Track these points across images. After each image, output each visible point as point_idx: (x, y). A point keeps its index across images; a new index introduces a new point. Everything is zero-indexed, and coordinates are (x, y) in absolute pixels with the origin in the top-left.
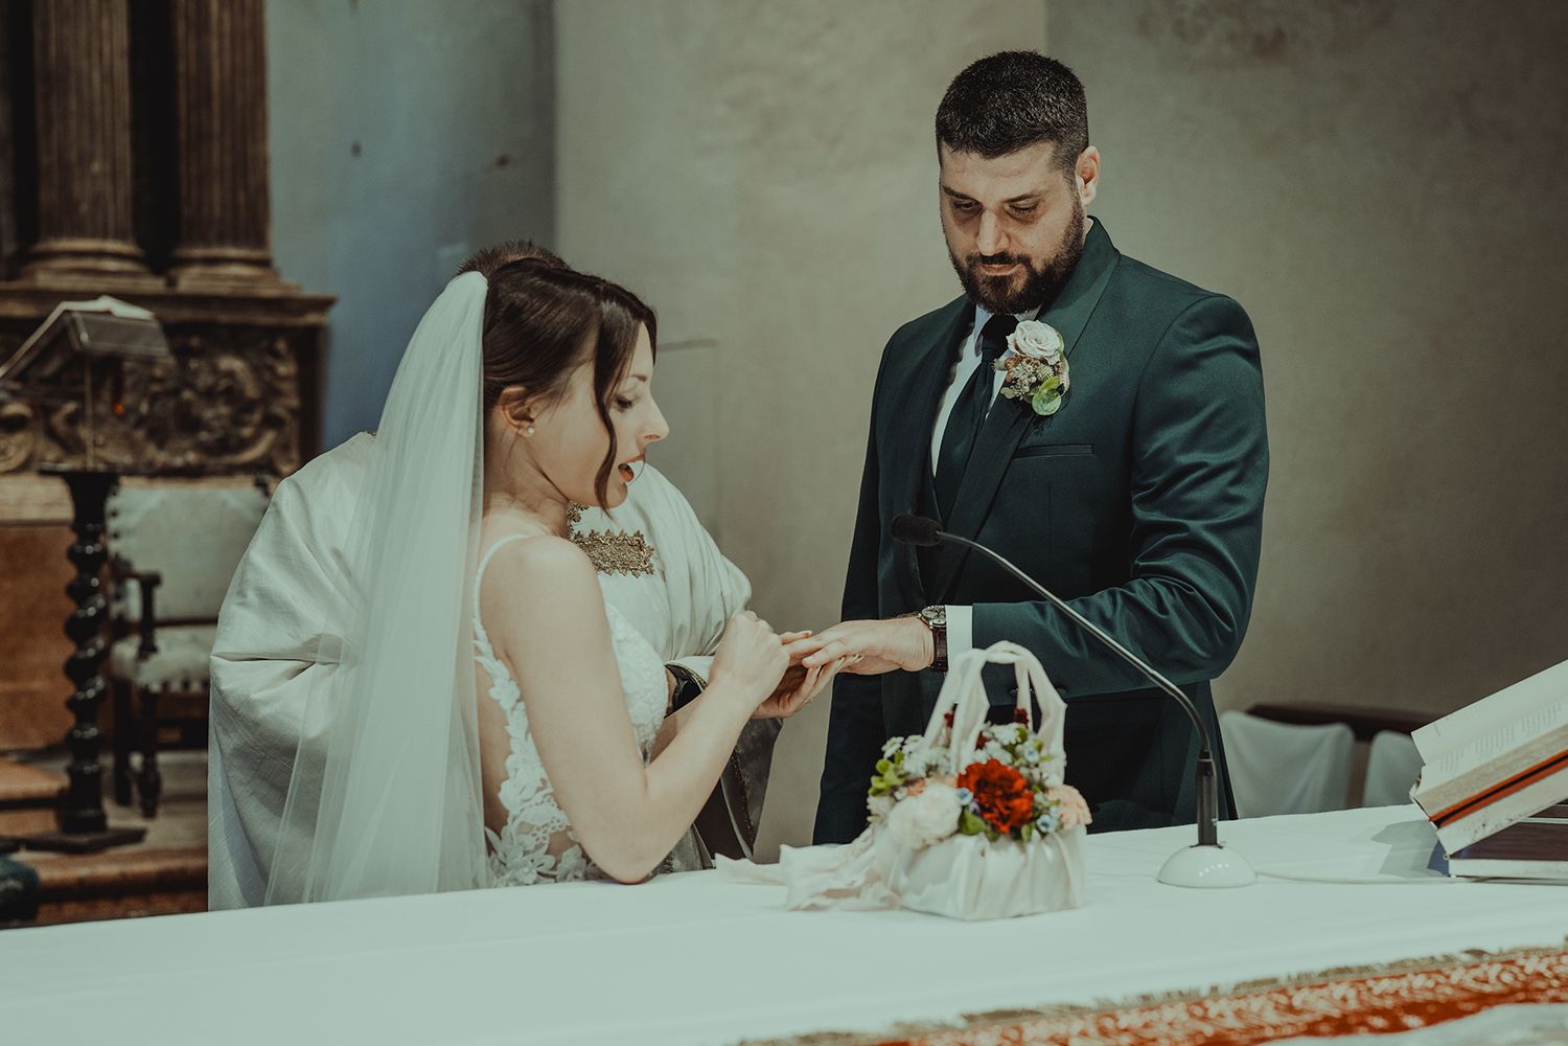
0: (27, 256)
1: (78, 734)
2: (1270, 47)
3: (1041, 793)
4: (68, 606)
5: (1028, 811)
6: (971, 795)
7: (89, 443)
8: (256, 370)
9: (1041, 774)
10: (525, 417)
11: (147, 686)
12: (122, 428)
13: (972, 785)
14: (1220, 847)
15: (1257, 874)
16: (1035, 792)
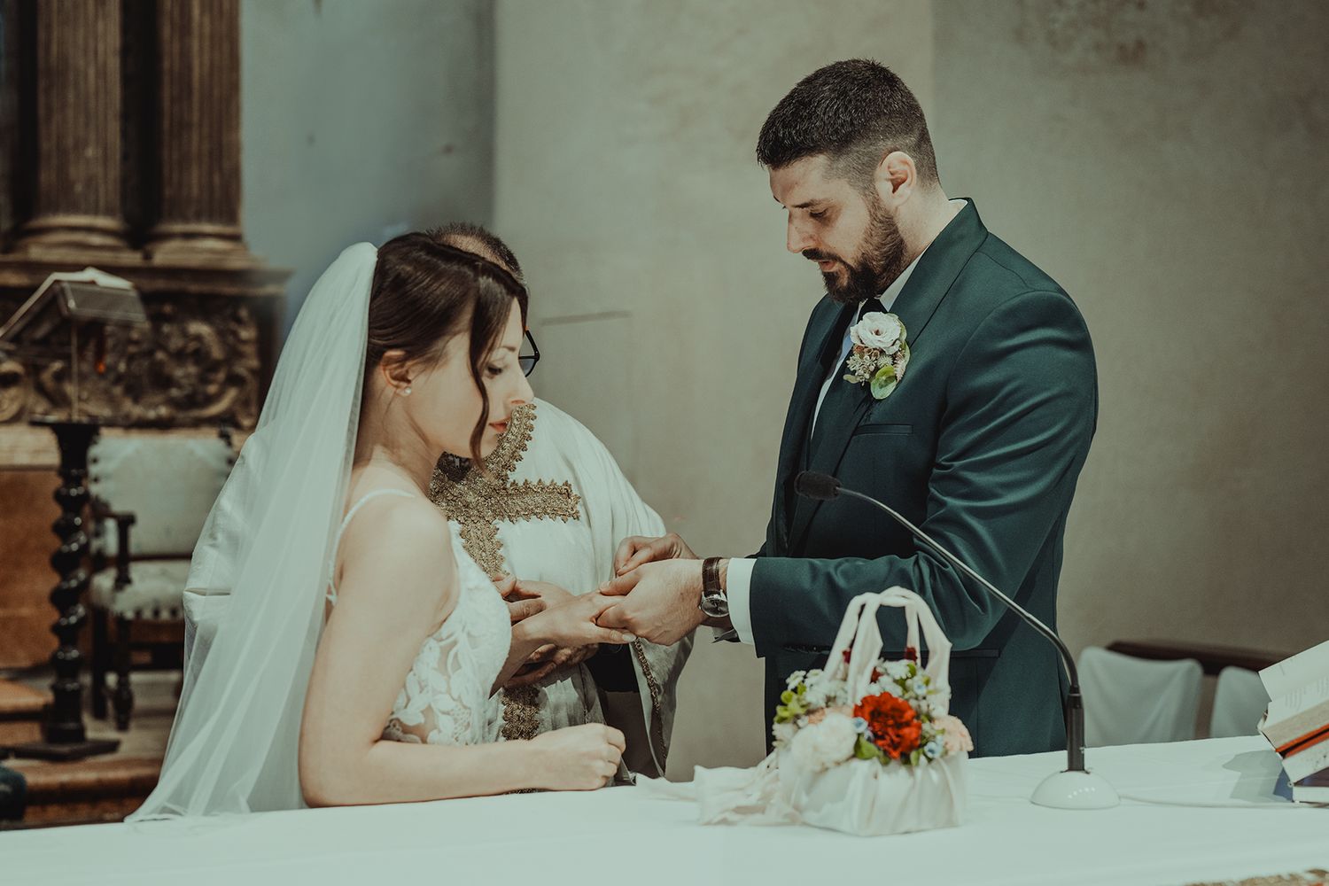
0: (22, 231)
1: (61, 655)
2: (1133, 55)
3: (928, 722)
4: (54, 542)
5: (916, 739)
6: (865, 724)
7: (74, 398)
8: (221, 334)
9: (928, 706)
10: (403, 378)
11: (121, 614)
12: (103, 384)
13: (867, 715)
14: (1087, 773)
15: (1120, 798)
16: (923, 722)
